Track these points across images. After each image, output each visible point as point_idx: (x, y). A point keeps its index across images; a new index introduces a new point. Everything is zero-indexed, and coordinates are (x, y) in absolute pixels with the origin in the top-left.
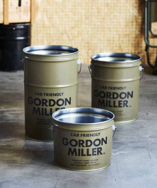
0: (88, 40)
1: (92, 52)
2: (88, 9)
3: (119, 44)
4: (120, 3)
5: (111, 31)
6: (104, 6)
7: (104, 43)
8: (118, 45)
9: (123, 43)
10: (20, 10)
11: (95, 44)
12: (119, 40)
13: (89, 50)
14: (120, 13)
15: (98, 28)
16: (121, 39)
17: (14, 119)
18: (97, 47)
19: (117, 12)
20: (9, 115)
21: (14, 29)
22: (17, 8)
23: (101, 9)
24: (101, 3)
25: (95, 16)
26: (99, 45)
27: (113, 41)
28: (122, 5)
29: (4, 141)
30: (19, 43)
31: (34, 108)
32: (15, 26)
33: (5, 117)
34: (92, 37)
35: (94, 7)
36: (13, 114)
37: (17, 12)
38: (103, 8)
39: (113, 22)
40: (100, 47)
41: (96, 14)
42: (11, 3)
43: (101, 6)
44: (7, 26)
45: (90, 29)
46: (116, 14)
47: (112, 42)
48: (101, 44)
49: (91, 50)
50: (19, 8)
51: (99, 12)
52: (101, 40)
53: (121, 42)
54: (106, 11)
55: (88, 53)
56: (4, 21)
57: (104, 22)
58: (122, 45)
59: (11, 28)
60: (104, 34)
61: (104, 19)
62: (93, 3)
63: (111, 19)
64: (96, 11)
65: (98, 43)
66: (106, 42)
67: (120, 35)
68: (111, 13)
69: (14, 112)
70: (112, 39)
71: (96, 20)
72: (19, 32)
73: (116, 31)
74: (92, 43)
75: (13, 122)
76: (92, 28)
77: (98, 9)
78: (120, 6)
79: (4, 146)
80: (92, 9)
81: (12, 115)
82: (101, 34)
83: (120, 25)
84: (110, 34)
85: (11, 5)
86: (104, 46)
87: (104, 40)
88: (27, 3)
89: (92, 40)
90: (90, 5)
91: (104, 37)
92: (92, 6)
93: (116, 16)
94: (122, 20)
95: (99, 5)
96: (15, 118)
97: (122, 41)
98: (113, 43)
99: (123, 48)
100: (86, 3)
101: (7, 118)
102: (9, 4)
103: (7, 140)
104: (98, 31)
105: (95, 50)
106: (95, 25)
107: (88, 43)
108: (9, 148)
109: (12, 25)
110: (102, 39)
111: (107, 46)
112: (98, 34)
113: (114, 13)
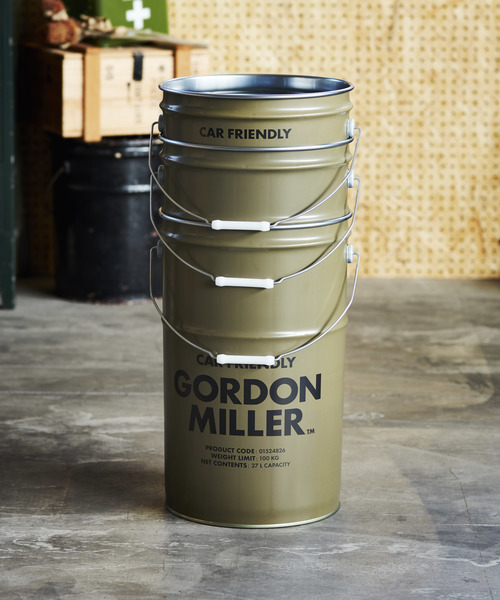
0: (367, 198)
1: (378, 239)
2: (368, 92)
3: (473, 209)
4: (476, 71)
5: (443, 166)
6: (422, 82)
7: (420, 209)
8: (468, 213)
9: (484, 207)
10: (138, 94)
11: (389, 208)
12: (473, 198)
13: (367, 230)
14: (475, 103)
15: (399, 156)
16: (478, 193)
17: (128, 452)
18: (398, 219)
19: (465, 102)
20: (111, 438)
21: (118, 155)
22: (129, 84)
23: (411, 92)
24: (411, 71)
25: (389, 113)
26: (403, 213)
27: (453, 198)
28: (481, 76)
29: (99, 522)
30: (132, 203)
31: (195, 409)
32: (120, 148)
33: (96, 446)
34: (378, 187)
35: (387, 85)
36: (124, 436)
37: (129, 99)
38: (416, 87)
39: (453, 135)
40: (409, 219)
41: (394, 108)
42: (110, 68)
43: (411, 81)
44: (94, 145)
45: (372, 160)
46: (460, 106)
47: (446, 204)
48: (409, 209)
49: (378, 229)
50: (134, 84)
51: (402, 103)
52: (410, 198)
53: (478, 204)
54: (427, 97)
55: (365, 240)
56: (83, 131)
57: (421, 135)
58: (482, 214)
59: (108, 152)
60: (421, 177)
61: (421, 124)
62: (385, 71)
63: (443, 124)
64: (393, 96)
65: (399, 208)
66: (426, 204)
67: (474, 178)
68: (444, 103)
69: (125, 431)
70: (447, 193)
71: (392, 129)
72: (133, 166)
73: (463, 167)
74: (378, 208)
75: (127, 460)
76: (379, 156)
77: (400, 92)
78: (476, 82)
79: (100, 538)
80: (379, 92)
81: (121, 439)
82: (410, 176)
83: (475, 145)
84: (441, 177)
85: (110, 77)
86: (420, 218)
87: (420, 198)
88: (162, 68)
89: (378, 198)
90: (373, 76)
91: (420, 187)
92: (379, 81)
93: (463, 114)
94: (480, 130)
95: (404, 77)
96: (131, 450)
97: (484, 199)
98: (452, 209)
99: (484, 224)
100: (358, 70)
101: (104, 448)
102: (103, 73)
103: (107, 518)
104: (399, 166)
105: (388, 229)
106: (389, 146)
107: (366, 208)
108: (117, 544)
109: (112, 143)
110: (414, 192)
111: (431, 219)
112: (399, 177)
113: (454, 103)
